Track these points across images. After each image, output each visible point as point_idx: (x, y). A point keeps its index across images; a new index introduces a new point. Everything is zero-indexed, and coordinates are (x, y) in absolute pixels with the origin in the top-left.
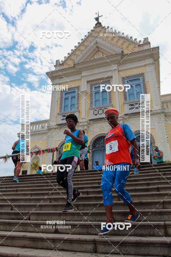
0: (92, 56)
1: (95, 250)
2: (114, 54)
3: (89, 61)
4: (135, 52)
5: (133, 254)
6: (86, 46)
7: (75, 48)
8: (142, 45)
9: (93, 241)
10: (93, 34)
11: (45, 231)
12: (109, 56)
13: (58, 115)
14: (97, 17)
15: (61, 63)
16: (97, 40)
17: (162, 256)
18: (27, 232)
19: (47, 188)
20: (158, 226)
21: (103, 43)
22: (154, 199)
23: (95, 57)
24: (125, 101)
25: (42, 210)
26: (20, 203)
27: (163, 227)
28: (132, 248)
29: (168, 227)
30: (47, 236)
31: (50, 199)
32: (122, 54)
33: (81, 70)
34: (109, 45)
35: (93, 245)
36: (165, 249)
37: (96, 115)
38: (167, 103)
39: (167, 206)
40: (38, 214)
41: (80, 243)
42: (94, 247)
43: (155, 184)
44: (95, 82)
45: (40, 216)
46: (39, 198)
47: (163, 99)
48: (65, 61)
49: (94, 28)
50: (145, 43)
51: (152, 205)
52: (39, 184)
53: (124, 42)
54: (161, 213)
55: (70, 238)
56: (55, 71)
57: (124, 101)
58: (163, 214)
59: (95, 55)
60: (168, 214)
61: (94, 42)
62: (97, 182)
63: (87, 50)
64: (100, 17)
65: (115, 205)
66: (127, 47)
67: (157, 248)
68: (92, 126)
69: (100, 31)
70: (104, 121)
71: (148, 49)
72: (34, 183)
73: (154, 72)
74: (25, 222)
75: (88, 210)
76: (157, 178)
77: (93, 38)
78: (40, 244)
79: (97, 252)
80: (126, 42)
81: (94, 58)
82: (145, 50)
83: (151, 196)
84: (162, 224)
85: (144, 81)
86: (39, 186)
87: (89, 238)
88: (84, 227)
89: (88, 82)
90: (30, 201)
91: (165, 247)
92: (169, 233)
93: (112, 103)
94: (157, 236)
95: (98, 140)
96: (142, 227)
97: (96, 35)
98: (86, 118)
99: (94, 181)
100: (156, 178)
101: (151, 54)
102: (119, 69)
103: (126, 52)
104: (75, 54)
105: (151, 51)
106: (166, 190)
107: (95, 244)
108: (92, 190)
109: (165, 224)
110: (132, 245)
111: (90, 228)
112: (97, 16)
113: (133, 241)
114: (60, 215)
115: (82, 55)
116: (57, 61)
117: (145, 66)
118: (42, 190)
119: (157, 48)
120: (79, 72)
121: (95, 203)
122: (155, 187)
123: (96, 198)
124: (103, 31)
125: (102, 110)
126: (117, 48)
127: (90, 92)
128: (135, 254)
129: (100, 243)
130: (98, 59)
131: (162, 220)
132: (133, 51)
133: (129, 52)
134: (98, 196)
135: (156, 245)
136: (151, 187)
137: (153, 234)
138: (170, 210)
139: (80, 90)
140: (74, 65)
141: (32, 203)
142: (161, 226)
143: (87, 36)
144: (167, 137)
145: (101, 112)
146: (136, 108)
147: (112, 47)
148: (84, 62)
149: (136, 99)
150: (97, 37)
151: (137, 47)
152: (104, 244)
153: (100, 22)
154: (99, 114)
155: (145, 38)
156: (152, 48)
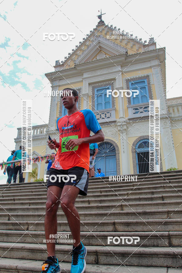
0: (94, 57)
1: (97, 261)
2: (118, 55)
3: (91, 62)
4: (140, 53)
5: (136, 265)
6: (88, 45)
7: (77, 48)
8: (148, 45)
9: (95, 252)
10: (95, 33)
12: (112, 57)
14: (100, 14)
15: (61, 64)
16: (99, 39)
17: (166, 267)
18: (25, 243)
20: (162, 236)
21: (106, 43)
22: (159, 208)
23: (98, 58)
24: (129, 104)
26: (18, 213)
27: (167, 237)
28: (134, 259)
29: (172, 237)
32: (126, 55)
33: (82, 72)
34: (112, 45)
35: (95, 256)
36: (168, 260)
37: (98, 119)
38: (173, 107)
40: (37, 225)
42: (95, 258)
43: (160, 192)
44: (97, 84)
45: (39, 227)
46: (38, 208)
47: (170, 103)
48: (66, 61)
49: (97, 26)
50: (151, 43)
51: (156, 214)
52: (37, 192)
53: (128, 42)
54: (166, 223)
56: (54, 72)
58: (168, 224)
59: (98, 56)
60: (172, 224)
61: (96, 42)
62: (99, 191)
63: (88, 50)
64: (103, 14)
65: (118, 215)
66: (131, 47)
67: (161, 258)
69: (103, 30)
70: (107, 125)
71: (154, 50)
72: (32, 192)
73: (160, 74)
75: (89, 220)
76: (162, 187)
77: (95, 37)
78: (39, 256)
79: (99, 264)
80: (131, 42)
81: (96, 58)
82: (151, 51)
83: (155, 206)
85: (149, 84)
86: (38, 195)
87: (90, 249)
89: (90, 84)
90: (28, 211)
92: (174, 243)
93: (115, 107)
94: (161, 246)
95: (100, 146)
96: (145, 238)
97: (99, 34)
99: (95, 189)
100: (161, 187)
101: (157, 55)
103: (130, 53)
104: (76, 55)
105: (156, 52)
106: (171, 199)
107: (97, 255)
108: (93, 199)
109: (169, 234)
110: (135, 256)
111: (92, 238)
114: (60, 226)
115: (84, 55)
116: (56, 61)
117: (151, 67)
118: (41, 199)
119: (163, 50)
120: (81, 74)
121: (97, 213)
122: (160, 195)
123: (98, 207)
124: (106, 30)
125: (104, 114)
126: (121, 48)
127: (92, 95)
128: (138, 265)
129: (102, 254)
130: (101, 60)
131: (167, 230)
132: (138, 51)
133: (133, 53)
134: (100, 205)
135: (159, 256)
136: (155, 196)
137: (157, 245)
138: (175, 219)
139: (81, 92)
140: (75, 66)
141: (31, 213)
142: (166, 236)
143: (89, 35)
144: (173, 144)
145: (103, 116)
146: (141, 112)
147: (116, 47)
148: (86, 63)
149: (141, 104)
150: (100, 36)
151: (143, 48)
152: (106, 255)
153: (103, 20)
154: (101, 118)
155: (151, 38)
156: (158, 49)
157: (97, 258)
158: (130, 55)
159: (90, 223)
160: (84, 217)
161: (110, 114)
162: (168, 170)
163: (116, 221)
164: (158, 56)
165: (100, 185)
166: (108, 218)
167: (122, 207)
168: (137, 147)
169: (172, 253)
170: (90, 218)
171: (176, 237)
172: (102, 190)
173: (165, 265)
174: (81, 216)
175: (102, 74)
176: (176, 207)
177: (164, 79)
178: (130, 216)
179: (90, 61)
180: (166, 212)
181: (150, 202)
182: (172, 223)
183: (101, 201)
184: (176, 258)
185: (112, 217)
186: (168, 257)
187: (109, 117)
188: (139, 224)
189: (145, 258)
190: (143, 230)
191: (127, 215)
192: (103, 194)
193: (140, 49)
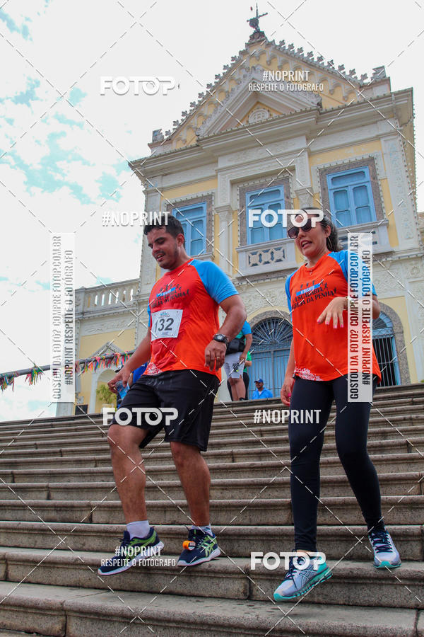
0: (243, 117)
1: (248, 594)
2: (298, 111)
3: (236, 130)
4: (352, 105)
5: (342, 603)
6: (228, 92)
7: (201, 99)
8: (371, 86)
10: (244, 62)
12: (285, 116)
14: (255, 16)
15: (166, 137)
16: (255, 75)
17: (415, 608)
18: (85, 551)
20: (405, 537)
22: (398, 471)
23: (251, 121)
26: (69, 482)
27: (417, 538)
28: (338, 589)
32: (318, 110)
33: (215, 155)
35: (243, 581)
36: (420, 591)
37: (256, 265)
41: (213, 575)
42: (245, 586)
44: (251, 183)
48: (177, 131)
49: (247, 45)
50: (378, 80)
53: (324, 80)
54: (413, 506)
56: (150, 158)
58: (420, 506)
59: (251, 115)
61: (247, 82)
63: (229, 102)
64: (260, 16)
66: (330, 91)
67: (401, 588)
68: (245, 292)
69: (263, 53)
70: (275, 279)
71: (385, 96)
73: (400, 154)
74: (83, 527)
75: (232, 498)
76: (407, 420)
77: (244, 72)
78: (114, 579)
79: (254, 599)
80: (329, 79)
81: (248, 122)
83: (389, 464)
84: (416, 532)
85: (374, 177)
88: (223, 537)
89: (233, 183)
90: (93, 478)
95: (259, 328)
97: (253, 63)
98: (231, 274)
100: (405, 419)
101: (392, 107)
102: (312, 149)
103: (328, 105)
104: (201, 115)
105: (391, 100)
107: (249, 579)
108: (243, 450)
109: (422, 531)
110: (338, 581)
111: (238, 540)
113: (341, 572)
114: (165, 511)
115: (217, 116)
116: (154, 132)
117: (378, 138)
119: (409, 93)
120: (212, 160)
121: (251, 482)
122: (401, 440)
123: (253, 469)
124: (270, 53)
125: (269, 253)
126: (305, 95)
127: (238, 208)
128: (346, 603)
129: (261, 577)
130: (258, 124)
131: (417, 522)
132: (346, 101)
133: (336, 105)
134: (258, 463)
136: (390, 441)
139: (213, 203)
140: (197, 141)
141: (98, 483)
142: (413, 535)
143: (230, 66)
145: (267, 257)
148: (223, 134)
149: (355, 225)
150: (255, 69)
151: (357, 91)
152: (269, 578)
153: (261, 30)
154: (263, 262)
155: (377, 69)
156: (396, 94)
157: (248, 585)
158: (328, 110)
159: (235, 504)
160: (222, 491)
161: (283, 251)
162: (423, 382)
164: (394, 109)
166: (276, 494)
170: (235, 493)
172: (262, 429)
173: (412, 603)
174: (214, 489)
175: (261, 157)
177: (410, 164)
178: (330, 489)
179: (234, 129)
180: (416, 479)
183: (261, 455)
186: (419, 584)
187: (280, 260)
188: (350, 507)
189: (363, 586)
190: (359, 522)
192: (266, 437)
193: (350, 96)
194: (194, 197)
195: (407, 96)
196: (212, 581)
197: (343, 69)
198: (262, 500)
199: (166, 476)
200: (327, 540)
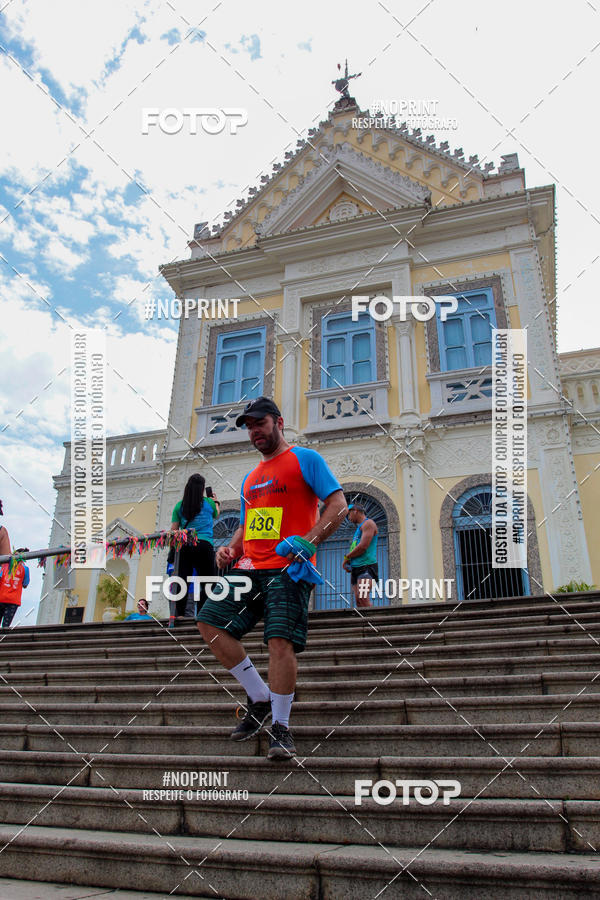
0: (322, 211)
2: (399, 207)
3: (312, 229)
4: (472, 204)
6: (302, 176)
7: (264, 184)
8: (497, 179)
9: (312, 867)
10: (326, 137)
11: (142, 826)
13: (198, 414)
14: (343, 77)
15: (213, 234)
16: (339, 156)
18: (79, 828)
19: (152, 672)
20: (542, 818)
21: (359, 167)
22: (529, 720)
23: (333, 218)
24: (433, 370)
25: (133, 750)
26: (57, 724)
27: (557, 820)
29: (574, 818)
30: (150, 844)
31: (163, 711)
32: (426, 208)
33: (281, 261)
34: (380, 176)
35: (311, 880)
37: (332, 417)
38: (579, 381)
39: (574, 745)
40: (119, 766)
41: (267, 870)
42: (314, 886)
43: (533, 665)
44: (330, 304)
45: (127, 774)
46: (124, 708)
47: (567, 369)
48: (228, 226)
49: (331, 115)
50: (508, 172)
52: (124, 656)
53: (434, 167)
54: (552, 771)
55: (229, 854)
56: (190, 262)
57: (429, 371)
58: (561, 772)
59: (333, 210)
60: (576, 772)
61: (329, 165)
62: (329, 656)
63: (303, 191)
64: (351, 77)
65: (393, 738)
66: (443, 183)
67: (536, 893)
70: (359, 439)
71: (516, 194)
72: (107, 654)
73: (535, 273)
74: (73, 792)
76: (542, 646)
77: (325, 150)
78: (122, 873)
80: (442, 165)
81: (328, 219)
82: (508, 196)
83: (517, 709)
84: (556, 810)
85: (500, 303)
86: (125, 665)
87: (296, 853)
88: (281, 813)
89: (305, 302)
90: (92, 718)
91: (563, 890)
92: (580, 841)
93: (388, 377)
94: (536, 851)
96: (483, 819)
97: (338, 139)
98: (296, 428)
99: (318, 650)
100: (538, 645)
101: (527, 210)
102: (416, 261)
103: (439, 201)
104: (263, 206)
105: (525, 200)
106: (570, 687)
107: (319, 877)
108: (310, 683)
109: (565, 809)
110: (447, 881)
111: (303, 817)
112: (341, 75)
113: (451, 868)
115: (286, 208)
116: (197, 226)
117: (506, 250)
118: (136, 678)
119: (549, 192)
120: (276, 268)
122: (533, 675)
123: (324, 712)
125: (351, 402)
126: (409, 186)
127: (311, 336)
129: (337, 873)
130: (343, 223)
131: (557, 795)
132: (464, 198)
133: (450, 203)
134: (332, 703)
135: (532, 885)
136: (518, 676)
137: (522, 846)
138: (585, 758)
139: (276, 329)
140: (257, 241)
141: (100, 727)
142: (552, 815)
143: (306, 141)
144: (578, 502)
145: (348, 407)
146: (472, 397)
147: (392, 182)
148: (296, 233)
149: (472, 367)
150: (340, 148)
151: (480, 186)
152: (348, 875)
153: (351, 96)
154: (342, 414)
155: (508, 156)
156: (532, 192)
157: (318, 886)
158: (440, 208)
161: (372, 400)
162: (561, 590)
163: (385, 759)
164: (529, 213)
165: (333, 637)
166: (357, 749)
167: (406, 712)
168: (458, 513)
169: (574, 873)
171: (589, 819)
172: (338, 652)
175: (345, 268)
176: (589, 717)
177: (548, 287)
178: (434, 743)
179: (308, 227)
180: (554, 733)
181: (501, 698)
182: (576, 769)
183: (335, 691)
184: (589, 892)
185: (373, 747)
186: (562, 887)
187: (366, 412)
188: (462, 771)
189: (482, 889)
191: (423, 740)
192: (342, 666)
193: (471, 191)
194: (250, 318)
195: (548, 195)
196: (265, 877)
197: (462, 154)
198: (339, 758)
199: (200, 719)
200: (430, 820)
